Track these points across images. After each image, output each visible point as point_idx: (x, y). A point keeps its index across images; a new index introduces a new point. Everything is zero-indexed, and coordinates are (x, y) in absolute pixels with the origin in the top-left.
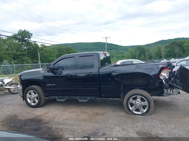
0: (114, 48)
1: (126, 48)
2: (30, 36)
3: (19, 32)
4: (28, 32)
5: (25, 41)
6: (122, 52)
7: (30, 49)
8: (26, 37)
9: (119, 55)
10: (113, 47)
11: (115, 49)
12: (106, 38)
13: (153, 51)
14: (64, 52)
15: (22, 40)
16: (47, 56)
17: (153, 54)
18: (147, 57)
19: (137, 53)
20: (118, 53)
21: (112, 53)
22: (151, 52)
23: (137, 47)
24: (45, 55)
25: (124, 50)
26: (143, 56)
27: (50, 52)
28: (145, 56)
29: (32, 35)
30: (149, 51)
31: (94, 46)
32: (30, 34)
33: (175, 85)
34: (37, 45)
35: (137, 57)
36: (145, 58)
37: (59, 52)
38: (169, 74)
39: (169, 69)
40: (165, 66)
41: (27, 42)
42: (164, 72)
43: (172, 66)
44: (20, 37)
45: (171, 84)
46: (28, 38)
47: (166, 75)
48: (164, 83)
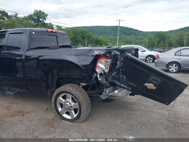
0: (134, 32)
1: (146, 34)
2: (45, 17)
3: (35, 12)
4: (43, 13)
5: (40, 22)
6: (142, 38)
8: (41, 18)
9: (137, 41)
10: (132, 32)
11: (134, 34)
12: (120, 21)
13: (174, 38)
14: (79, 35)
15: (38, 21)
17: (174, 42)
18: (167, 44)
19: (156, 40)
20: (137, 39)
21: (130, 38)
22: (172, 39)
23: (157, 33)
25: (144, 36)
26: (162, 43)
28: (164, 43)
29: (47, 15)
30: (169, 38)
32: (45, 14)
33: (118, 83)
34: (52, 26)
35: (156, 44)
36: (164, 45)
37: (74, 35)
38: (110, 66)
39: (107, 58)
40: (102, 53)
41: (42, 23)
42: (101, 63)
43: (113, 54)
44: (36, 17)
45: (112, 81)
46: (43, 19)
47: (104, 67)
48: (99, 79)
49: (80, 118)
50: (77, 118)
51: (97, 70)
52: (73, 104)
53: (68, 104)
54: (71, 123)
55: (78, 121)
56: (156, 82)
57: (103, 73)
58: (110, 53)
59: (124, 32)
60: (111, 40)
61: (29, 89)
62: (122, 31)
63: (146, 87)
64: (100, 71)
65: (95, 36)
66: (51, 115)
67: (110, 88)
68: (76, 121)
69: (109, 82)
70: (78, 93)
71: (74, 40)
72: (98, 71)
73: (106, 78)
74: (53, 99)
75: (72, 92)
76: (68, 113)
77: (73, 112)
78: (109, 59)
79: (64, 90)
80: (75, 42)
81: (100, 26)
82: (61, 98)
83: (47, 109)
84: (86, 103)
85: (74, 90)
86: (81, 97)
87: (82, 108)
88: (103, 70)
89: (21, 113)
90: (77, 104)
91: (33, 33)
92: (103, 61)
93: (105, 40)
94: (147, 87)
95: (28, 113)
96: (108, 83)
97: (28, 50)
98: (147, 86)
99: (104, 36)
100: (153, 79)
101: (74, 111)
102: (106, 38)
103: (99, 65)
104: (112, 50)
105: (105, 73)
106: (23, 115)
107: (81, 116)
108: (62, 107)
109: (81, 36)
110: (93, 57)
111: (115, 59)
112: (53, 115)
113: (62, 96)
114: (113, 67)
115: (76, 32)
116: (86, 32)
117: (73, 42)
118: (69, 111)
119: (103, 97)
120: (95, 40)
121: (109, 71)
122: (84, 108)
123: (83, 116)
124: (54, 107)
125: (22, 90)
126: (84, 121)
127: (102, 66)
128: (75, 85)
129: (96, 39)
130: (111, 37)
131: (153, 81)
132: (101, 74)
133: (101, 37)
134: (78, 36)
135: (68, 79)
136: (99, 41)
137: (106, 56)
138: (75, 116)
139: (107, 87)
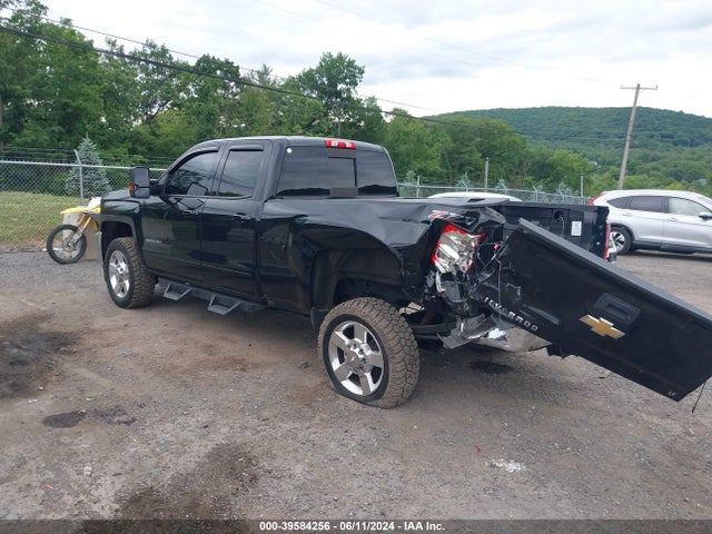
2: (355, 77)
3: (324, 60)
4: (351, 63)
5: (338, 94)
7: (353, 124)
8: (343, 81)
12: (638, 88)
14: (474, 143)
15: (330, 92)
16: (408, 155)
21: (692, 159)
24: (402, 148)
27: (419, 140)
29: (362, 72)
31: (611, 124)
32: (356, 68)
33: (497, 307)
34: (377, 111)
37: (454, 141)
38: (474, 255)
39: (463, 232)
40: (453, 215)
41: (343, 99)
42: (450, 243)
43: (483, 218)
44: (325, 79)
45: (477, 298)
46: (347, 84)
47: (456, 256)
48: (440, 289)
49: (385, 395)
50: (378, 394)
51: (437, 264)
52: (369, 352)
53: (357, 351)
54: (361, 406)
55: (380, 402)
56: (622, 317)
57: (455, 274)
58: (476, 215)
59: (664, 132)
60: (603, 163)
61: (264, 302)
62: (656, 130)
63: (588, 328)
64: (445, 268)
65: (536, 148)
66: (312, 380)
67: (474, 321)
68: (374, 403)
69: (471, 302)
70: (383, 323)
71: (452, 160)
72: (441, 265)
73: (461, 287)
74: (321, 336)
75: (368, 320)
76: (355, 379)
77: (368, 375)
78: (471, 234)
79: (348, 312)
80: (453, 167)
81: (560, 108)
82: (340, 334)
83: (306, 365)
84: (402, 354)
85: (374, 314)
86: (391, 336)
87: (391, 366)
88: (456, 265)
89: (241, 365)
90: (380, 353)
91: (289, 151)
92: (453, 238)
93: (575, 165)
94: (591, 327)
95: (256, 366)
96: (468, 302)
97: (272, 198)
98: (590, 324)
99: (576, 145)
100: (610, 306)
101: (372, 375)
102: (584, 156)
103: (444, 248)
104: (483, 207)
105: (459, 273)
106: (244, 370)
107: (388, 389)
108: (342, 360)
109: (479, 146)
110: (427, 226)
111: (489, 233)
112: (319, 381)
113: (345, 327)
114: (482, 257)
115: (461, 131)
116: (502, 132)
117: (447, 168)
118: (360, 372)
119: (451, 342)
120: (533, 164)
121: (472, 269)
122: (396, 368)
123: (393, 390)
124: (321, 357)
125: (248, 306)
126: (396, 406)
127: (452, 252)
128: (381, 301)
129: (538, 158)
130: (603, 152)
131: (611, 311)
132: (446, 277)
133: (559, 152)
134: (468, 146)
135: (368, 285)
136: (551, 166)
137: (465, 225)
138: (373, 387)
139: (466, 316)
